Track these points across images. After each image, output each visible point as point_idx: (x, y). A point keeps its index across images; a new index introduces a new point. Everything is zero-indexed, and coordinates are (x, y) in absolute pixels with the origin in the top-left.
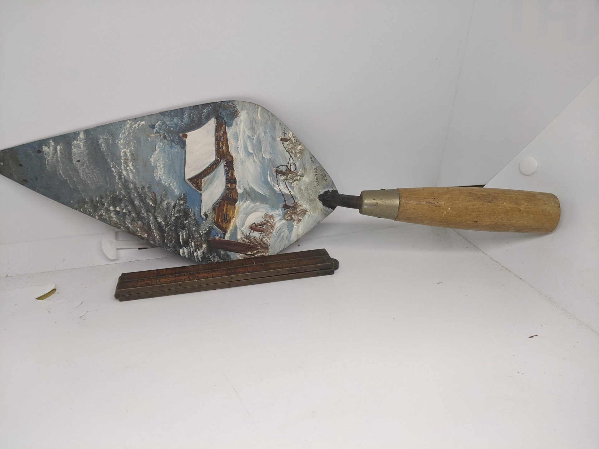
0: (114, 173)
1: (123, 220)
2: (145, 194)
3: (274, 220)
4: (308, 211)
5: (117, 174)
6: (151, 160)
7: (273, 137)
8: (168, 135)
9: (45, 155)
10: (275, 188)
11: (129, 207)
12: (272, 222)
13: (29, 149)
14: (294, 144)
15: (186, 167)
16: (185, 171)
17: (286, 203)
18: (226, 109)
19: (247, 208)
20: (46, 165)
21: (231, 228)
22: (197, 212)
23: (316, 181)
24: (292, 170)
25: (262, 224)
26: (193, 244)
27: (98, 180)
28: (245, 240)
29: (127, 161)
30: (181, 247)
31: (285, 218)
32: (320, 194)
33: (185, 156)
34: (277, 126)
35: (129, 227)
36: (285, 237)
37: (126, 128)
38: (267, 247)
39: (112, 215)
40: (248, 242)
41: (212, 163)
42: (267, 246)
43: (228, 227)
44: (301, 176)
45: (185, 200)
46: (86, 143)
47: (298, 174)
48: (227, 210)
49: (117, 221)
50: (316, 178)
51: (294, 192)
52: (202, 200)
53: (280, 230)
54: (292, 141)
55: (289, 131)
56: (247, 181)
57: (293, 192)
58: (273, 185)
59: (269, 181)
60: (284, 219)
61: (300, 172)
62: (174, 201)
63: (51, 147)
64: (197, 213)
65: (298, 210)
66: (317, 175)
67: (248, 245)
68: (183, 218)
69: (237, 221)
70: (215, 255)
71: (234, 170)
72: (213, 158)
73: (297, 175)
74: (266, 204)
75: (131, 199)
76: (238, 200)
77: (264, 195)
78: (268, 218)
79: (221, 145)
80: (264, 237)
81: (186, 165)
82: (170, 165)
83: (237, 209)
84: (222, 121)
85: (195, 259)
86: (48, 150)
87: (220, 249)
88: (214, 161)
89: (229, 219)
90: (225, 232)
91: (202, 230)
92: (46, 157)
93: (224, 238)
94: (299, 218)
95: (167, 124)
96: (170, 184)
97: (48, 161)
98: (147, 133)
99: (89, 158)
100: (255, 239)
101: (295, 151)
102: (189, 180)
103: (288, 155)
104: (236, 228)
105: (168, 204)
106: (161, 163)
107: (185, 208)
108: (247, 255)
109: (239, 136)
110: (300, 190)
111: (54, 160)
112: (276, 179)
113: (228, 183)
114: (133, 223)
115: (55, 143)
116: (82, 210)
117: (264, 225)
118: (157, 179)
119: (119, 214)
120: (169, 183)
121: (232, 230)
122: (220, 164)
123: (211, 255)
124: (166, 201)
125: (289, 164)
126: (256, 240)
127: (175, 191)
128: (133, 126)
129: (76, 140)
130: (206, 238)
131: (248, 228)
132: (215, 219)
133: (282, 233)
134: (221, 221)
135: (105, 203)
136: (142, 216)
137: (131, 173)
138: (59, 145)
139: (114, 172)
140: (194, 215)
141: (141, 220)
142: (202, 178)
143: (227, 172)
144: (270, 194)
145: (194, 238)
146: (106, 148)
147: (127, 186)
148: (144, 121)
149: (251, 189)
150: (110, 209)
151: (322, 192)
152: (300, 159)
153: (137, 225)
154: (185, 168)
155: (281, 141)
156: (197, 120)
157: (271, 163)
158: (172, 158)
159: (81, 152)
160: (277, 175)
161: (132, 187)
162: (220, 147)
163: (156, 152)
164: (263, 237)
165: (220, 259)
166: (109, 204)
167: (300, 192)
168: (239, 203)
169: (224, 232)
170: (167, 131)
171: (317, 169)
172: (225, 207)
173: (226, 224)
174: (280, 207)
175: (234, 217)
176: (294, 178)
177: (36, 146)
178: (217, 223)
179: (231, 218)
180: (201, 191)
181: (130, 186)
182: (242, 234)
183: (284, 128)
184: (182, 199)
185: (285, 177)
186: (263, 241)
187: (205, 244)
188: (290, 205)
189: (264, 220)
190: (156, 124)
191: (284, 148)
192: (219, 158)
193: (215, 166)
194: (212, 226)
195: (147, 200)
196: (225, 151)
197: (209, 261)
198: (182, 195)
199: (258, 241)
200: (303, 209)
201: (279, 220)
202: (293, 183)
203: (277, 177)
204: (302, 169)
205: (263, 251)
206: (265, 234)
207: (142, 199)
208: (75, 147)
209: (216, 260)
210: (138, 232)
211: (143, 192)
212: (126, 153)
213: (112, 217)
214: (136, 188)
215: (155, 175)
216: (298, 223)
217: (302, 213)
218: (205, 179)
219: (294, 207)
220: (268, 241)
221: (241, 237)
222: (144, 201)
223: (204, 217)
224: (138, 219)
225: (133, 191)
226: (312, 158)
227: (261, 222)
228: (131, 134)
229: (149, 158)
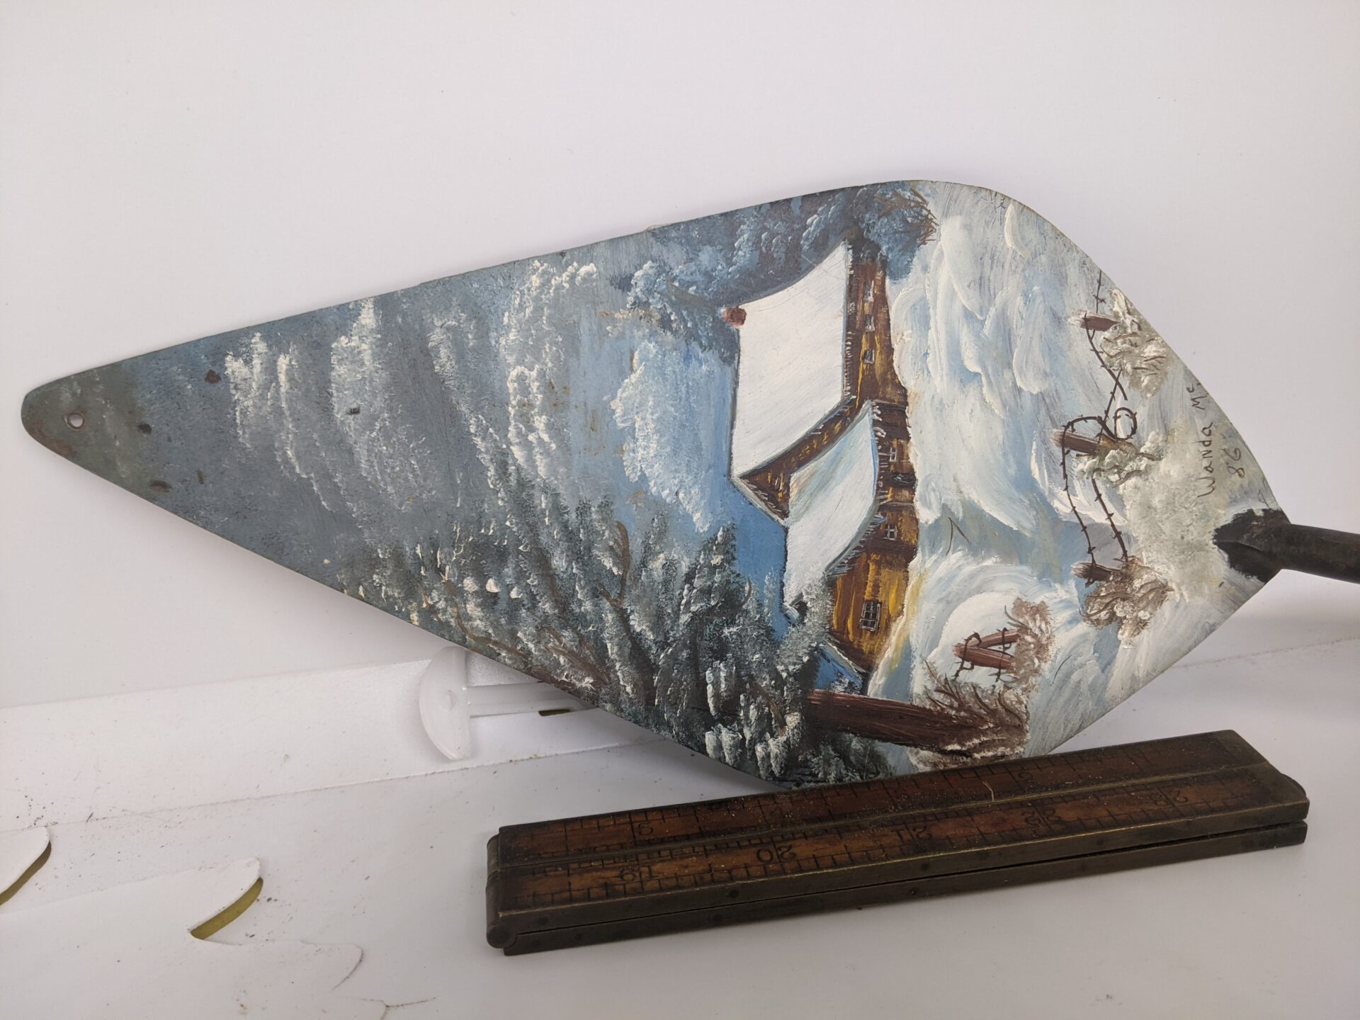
0: (480, 457)
1: (509, 627)
2: (590, 530)
3: (1047, 623)
4: (1174, 587)
5: (491, 460)
6: (613, 407)
7: (1054, 315)
8: (679, 313)
9: (233, 392)
10: (1056, 504)
11: (533, 580)
12: (1041, 630)
13: (175, 368)
14: (1131, 338)
15: (736, 431)
16: (733, 446)
17: (1093, 561)
18: (887, 214)
19: (951, 577)
20: (235, 425)
21: (889, 653)
22: (769, 595)
23: (1205, 474)
24: (1121, 435)
25: (1004, 639)
26: (753, 713)
27: (425, 480)
28: (938, 697)
29: (528, 413)
30: (709, 724)
31: (1088, 617)
32: (1219, 525)
33: (735, 390)
34: (1073, 272)
35: (529, 653)
36: (1084, 687)
37: (529, 290)
38: (1018, 722)
39: (471, 608)
40: (951, 707)
41: (831, 412)
42: (1019, 719)
43: (880, 649)
44: (1151, 457)
45: (728, 552)
46: (381, 344)
47: (1142, 450)
48: (876, 587)
49: (486, 632)
50: (1205, 463)
51: (1124, 516)
52: (789, 551)
53: (1068, 661)
54: (1125, 328)
55: (1115, 291)
56: (955, 480)
57: (1121, 518)
58: (1050, 490)
59: (1036, 474)
60: (1085, 621)
61: (1148, 444)
62: (688, 554)
63: (257, 362)
64: (769, 599)
65: (1138, 586)
66: (1210, 451)
67: (950, 717)
68: (720, 616)
69: (914, 626)
70: (828, 754)
71: (908, 439)
72: (833, 396)
73: (1138, 454)
74: (1021, 563)
75: (541, 550)
76: (920, 549)
77: (1015, 529)
78: (1027, 617)
79: (865, 347)
80: (1009, 688)
81: (738, 423)
82: (682, 426)
83: (913, 581)
84: (874, 260)
85: (758, 768)
86: (245, 370)
87: (848, 732)
88: (838, 408)
89: (883, 622)
90: (867, 667)
91: (786, 661)
92: (236, 397)
93: (864, 690)
94: (1141, 614)
95: (676, 272)
96: (677, 494)
97: (244, 413)
98: (601, 309)
99: (391, 398)
100: (977, 695)
101: (1133, 363)
102: (743, 477)
103: (1106, 382)
104: (906, 654)
105: (669, 566)
106: (649, 416)
107: (728, 582)
108: (944, 753)
109: (931, 311)
110: (1147, 508)
111: (267, 409)
112: (1061, 468)
113: (884, 488)
114: (545, 637)
115: (269, 347)
116: (361, 593)
117: (1010, 643)
118: (634, 478)
119: (495, 603)
120: (676, 489)
121: (891, 661)
122: (857, 417)
123: (815, 756)
124: (662, 556)
125: (1111, 414)
126: (980, 700)
127: (695, 519)
128: (553, 282)
129: (346, 335)
130: (800, 691)
131: (951, 652)
132: (834, 622)
133: (1075, 674)
134: (853, 627)
135: (445, 565)
136: (578, 610)
137: (541, 454)
138: (286, 352)
139: (481, 452)
140: (760, 605)
141: (571, 626)
142: (793, 472)
143: (883, 446)
144: (1038, 524)
145: (755, 692)
146: (453, 362)
147: (526, 501)
148: (591, 262)
149: (970, 507)
150: (462, 587)
151: (1226, 517)
152: (1149, 395)
153: (557, 643)
154: (732, 435)
155: (1082, 326)
156: (783, 256)
157: (1043, 411)
158: (687, 399)
159: (364, 379)
160: (1064, 454)
161: (543, 505)
162: (862, 353)
163: (634, 378)
164: (1007, 687)
165: (846, 769)
166: (460, 568)
167: (1144, 518)
168: (924, 562)
169: (863, 667)
170: (673, 298)
171: (1210, 431)
172: (871, 575)
173: (871, 639)
174: (1073, 572)
175: (900, 613)
176: (1126, 465)
177: (203, 357)
178: (838, 635)
179: (889, 617)
180: (787, 517)
181: (537, 502)
182: (930, 677)
183: (1096, 282)
184: (717, 549)
185: (1095, 460)
186: (1005, 702)
187: (796, 713)
188: (1108, 565)
189: (1011, 624)
190: (636, 274)
191: (1094, 353)
192: (855, 397)
193: (838, 424)
194: (821, 645)
195: (595, 552)
196: (879, 370)
197: (810, 778)
198: (720, 533)
199: (987, 701)
200: (1155, 581)
201: (1065, 624)
202: (1121, 483)
203: (1066, 461)
204: (1157, 430)
205: (1003, 740)
206: (1012, 675)
207: (580, 550)
208: (342, 359)
209: (833, 775)
210: (558, 671)
211: (581, 523)
212: (527, 381)
213: (471, 617)
214: (558, 510)
215: (625, 463)
216: (1136, 633)
217: (1151, 596)
218: (803, 471)
219: (1122, 573)
220: (1025, 702)
221: (925, 687)
222: (583, 555)
223: (795, 614)
224: (560, 624)
225: (546, 519)
226: (1193, 390)
227: (1001, 630)
228: (546, 311)
229: (605, 398)
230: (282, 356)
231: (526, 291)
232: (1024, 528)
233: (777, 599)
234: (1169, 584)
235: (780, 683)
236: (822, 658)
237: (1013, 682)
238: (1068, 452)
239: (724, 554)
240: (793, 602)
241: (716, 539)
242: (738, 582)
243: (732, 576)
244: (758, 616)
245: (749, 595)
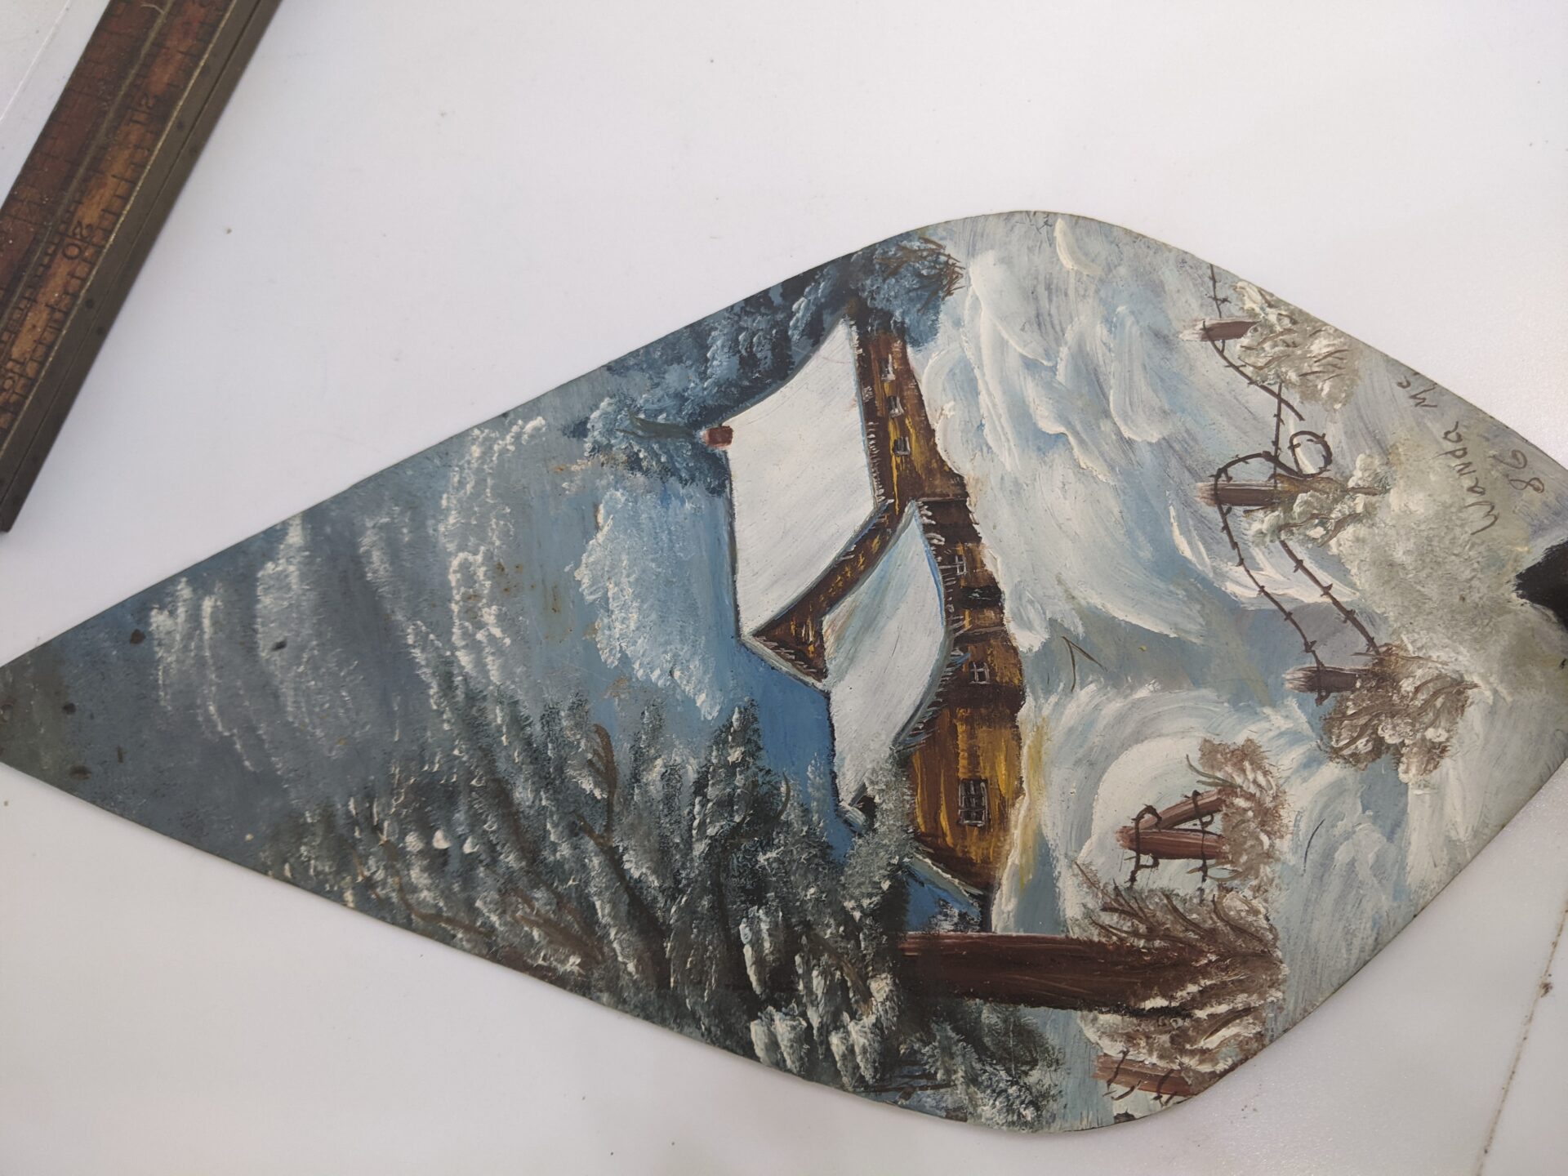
2: (561, 743)
3: (1266, 773)
8: (647, 449)
11: (491, 825)
15: (739, 577)
16: (739, 596)
18: (894, 273)
21: (1015, 858)
24: (1309, 469)
26: (818, 982)
30: (755, 1008)
33: (731, 525)
35: (492, 929)
38: (1259, 948)
39: (416, 875)
41: (864, 527)
42: (1260, 942)
43: (998, 855)
45: (749, 741)
49: (436, 906)
55: (1240, 285)
61: (1359, 474)
68: (749, 837)
70: (949, 1039)
72: (863, 506)
75: (499, 781)
79: (894, 435)
81: (741, 565)
84: (886, 329)
88: (871, 518)
90: (984, 886)
95: (640, 402)
96: (671, 673)
101: (1298, 370)
102: (757, 634)
105: (671, 775)
106: (624, 580)
107: (755, 783)
108: (1141, 1013)
114: (511, 905)
118: (613, 662)
119: (445, 863)
120: (669, 666)
122: (900, 526)
124: (658, 762)
127: (698, 704)
132: (919, 821)
134: (949, 824)
135: (383, 820)
145: (815, 948)
150: (405, 848)
154: (734, 582)
155: (1203, 339)
156: (769, 353)
160: (1223, 514)
161: (499, 720)
162: (892, 444)
170: (640, 433)
176: (1330, 511)
180: (826, 677)
181: (490, 717)
184: (733, 739)
186: (1228, 915)
187: (883, 975)
190: (592, 416)
191: (1231, 369)
192: (892, 500)
193: (876, 540)
195: (570, 772)
196: (918, 460)
197: (923, 1081)
198: (736, 716)
199: (1194, 916)
202: (1331, 539)
207: (549, 773)
209: (960, 1072)
210: (532, 952)
211: (549, 735)
213: (416, 887)
214: (517, 722)
215: (598, 646)
216: (1430, 767)
217: (1439, 702)
218: (837, 611)
221: (1084, 906)
222: (554, 779)
223: (859, 817)
224: (530, 882)
225: (504, 738)
228: (490, 481)
229: (567, 569)
231: (466, 465)
233: (830, 799)
234: (1467, 678)
235: (852, 929)
236: (910, 880)
238: (1229, 510)
239: (744, 744)
240: (854, 800)
241: (731, 725)
242: (769, 782)
243: (761, 774)
244: (805, 829)
245: (788, 799)
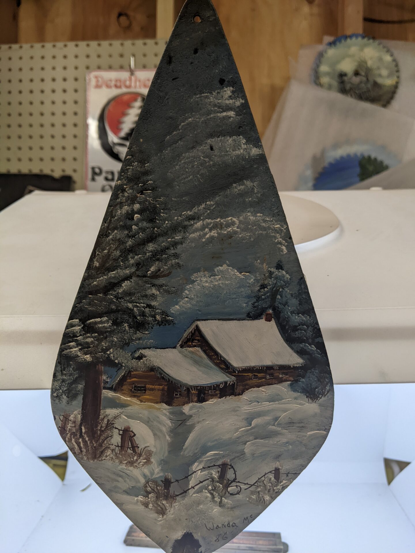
1: (119, 226)
2: (167, 260)
3: (143, 465)
4: (164, 517)
5: (195, 213)
6: (223, 266)
7: (280, 456)
8: (267, 292)
9: (216, 92)
10: (196, 464)
11: (141, 235)
12: (140, 463)
13: (225, 64)
14: (272, 489)
15: (217, 321)
16: (211, 321)
17: (173, 482)
18: (319, 380)
19: (160, 422)
20: (201, 94)
21: (123, 398)
23: (215, 526)
24: (229, 489)
25: (134, 447)
26: (89, 340)
27: (183, 183)
28: (105, 421)
29: (218, 228)
30: (83, 321)
31: (147, 482)
32: (193, 534)
33: (236, 319)
34: (299, 462)
35: (108, 236)
36: (115, 483)
37: (273, 224)
38: (97, 456)
39: (126, 208)
41: (229, 363)
42: (99, 457)
43: (124, 394)
44: (221, 502)
45: (162, 322)
46: (244, 159)
47: (223, 498)
48: (152, 390)
49: (115, 216)
50: (220, 525)
51: (194, 494)
52: (165, 350)
53: (127, 476)
54: (276, 487)
56: (203, 420)
57: (193, 492)
58: (202, 461)
59: (209, 454)
61: (226, 501)
62: (160, 305)
63: (231, 101)
64: (143, 343)
65: (164, 503)
66: (225, 527)
67: (97, 426)
68: (133, 321)
69: (136, 408)
70: (74, 375)
71: (220, 398)
72: (236, 363)
73: (221, 497)
74: (169, 452)
75: (156, 238)
76: (171, 407)
77: (184, 448)
78: (145, 456)
80: (112, 451)
81: (221, 322)
82: (218, 297)
83: (156, 406)
84: (298, 376)
86: (226, 96)
87: (85, 383)
88: (232, 366)
89: (137, 394)
90: (115, 389)
91: (115, 353)
92: (214, 93)
93: (105, 388)
94: (151, 505)
95: (286, 289)
96: (187, 297)
97: (207, 97)
98: (267, 257)
99: (219, 165)
100: (107, 438)
101: (261, 491)
102: (197, 326)
103: (252, 481)
104: (123, 405)
105: (154, 297)
106: (221, 282)
107: (149, 324)
108: (80, 426)
109: (277, 402)
110: (198, 503)
111: (209, 108)
112: (212, 465)
113: (197, 389)
114: (115, 243)
115: (238, 107)
116: (128, 157)
117: (133, 450)
118: (193, 278)
119: (129, 219)
120: (189, 297)
121: (119, 398)
122: (228, 374)
123: (73, 369)
124: (158, 293)
125: (238, 484)
126: (106, 439)
127: (176, 306)
128: (278, 235)
129: (247, 142)
130: (102, 360)
131: (126, 425)
132: (135, 373)
133: (122, 479)
134: (132, 381)
135: (145, 195)
136: (129, 257)
137: (200, 235)
138: (236, 115)
139: (198, 207)
140: (139, 339)
141: (121, 255)
142: (201, 348)
143: (216, 387)
144: (187, 457)
145: (100, 340)
146: (238, 192)
147: (178, 229)
148: (288, 251)
149: (192, 427)
150: (135, 204)
151: (197, 536)
152: (248, 499)
153: (113, 249)
154: (216, 320)
155: (276, 468)
156: (297, 336)
157: (237, 455)
158: (230, 299)
159: (227, 152)
160: (219, 466)
161: (176, 238)
162: (257, 374)
163: (237, 273)
165: (69, 383)
166: (143, 202)
167: (194, 502)
168: (165, 409)
169: (115, 386)
170: (274, 289)
171: (234, 526)
172: (157, 387)
173: (129, 389)
174: (167, 474)
175: (141, 401)
176: (216, 492)
177: (231, 76)
178: (129, 374)
179: (140, 396)
180: (181, 348)
181: (178, 235)
182: (114, 417)
183: (295, 472)
184: (163, 317)
185: (217, 479)
186: (106, 450)
187: (91, 359)
188: (171, 489)
189: (141, 450)
190: (284, 271)
191: (264, 474)
192: (237, 373)
193: (224, 366)
194: (124, 368)
195: (157, 263)
196: (250, 382)
197: (63, 368)
198: (171, 318)
199: (106, 442)
200: (166, 509)
201: (143, 473)
202: (208, 491)
203: (216, 467)
204: (233, 504)
205: (89, 450)
206: (118, 452)
207: (157, 256)
208: (235, 141)
209: (65, 378)
210: (100, 250)
211: (170, 255)
212: (232, 226)
213: (121, 208)
214: (175, 244)
215: (199, 273)
216: (142, 503)
217: (159, 508)
218: (202, 353)
219: (168, 495)
220: (106, 459)
221: (109, 415)
222: (155, 257)
224: (123, 249)
225: (170, 240)
226: (251, 517)
227: (138, 446)
228: (264, 232)
229: (227, 262)
230: (234, 113)
231: (272, 223)
232: (184, 451)
233: (143, 346)
234: (165, 515)
235: (104, 351)
236: (118, 368)
237: (115, 453)
238: (220, 467)
239: (161, 321)
241: (168, 317)
242: (149, 328)
243: (152, 325)
244: (134, 339)
245: (143, 334)
